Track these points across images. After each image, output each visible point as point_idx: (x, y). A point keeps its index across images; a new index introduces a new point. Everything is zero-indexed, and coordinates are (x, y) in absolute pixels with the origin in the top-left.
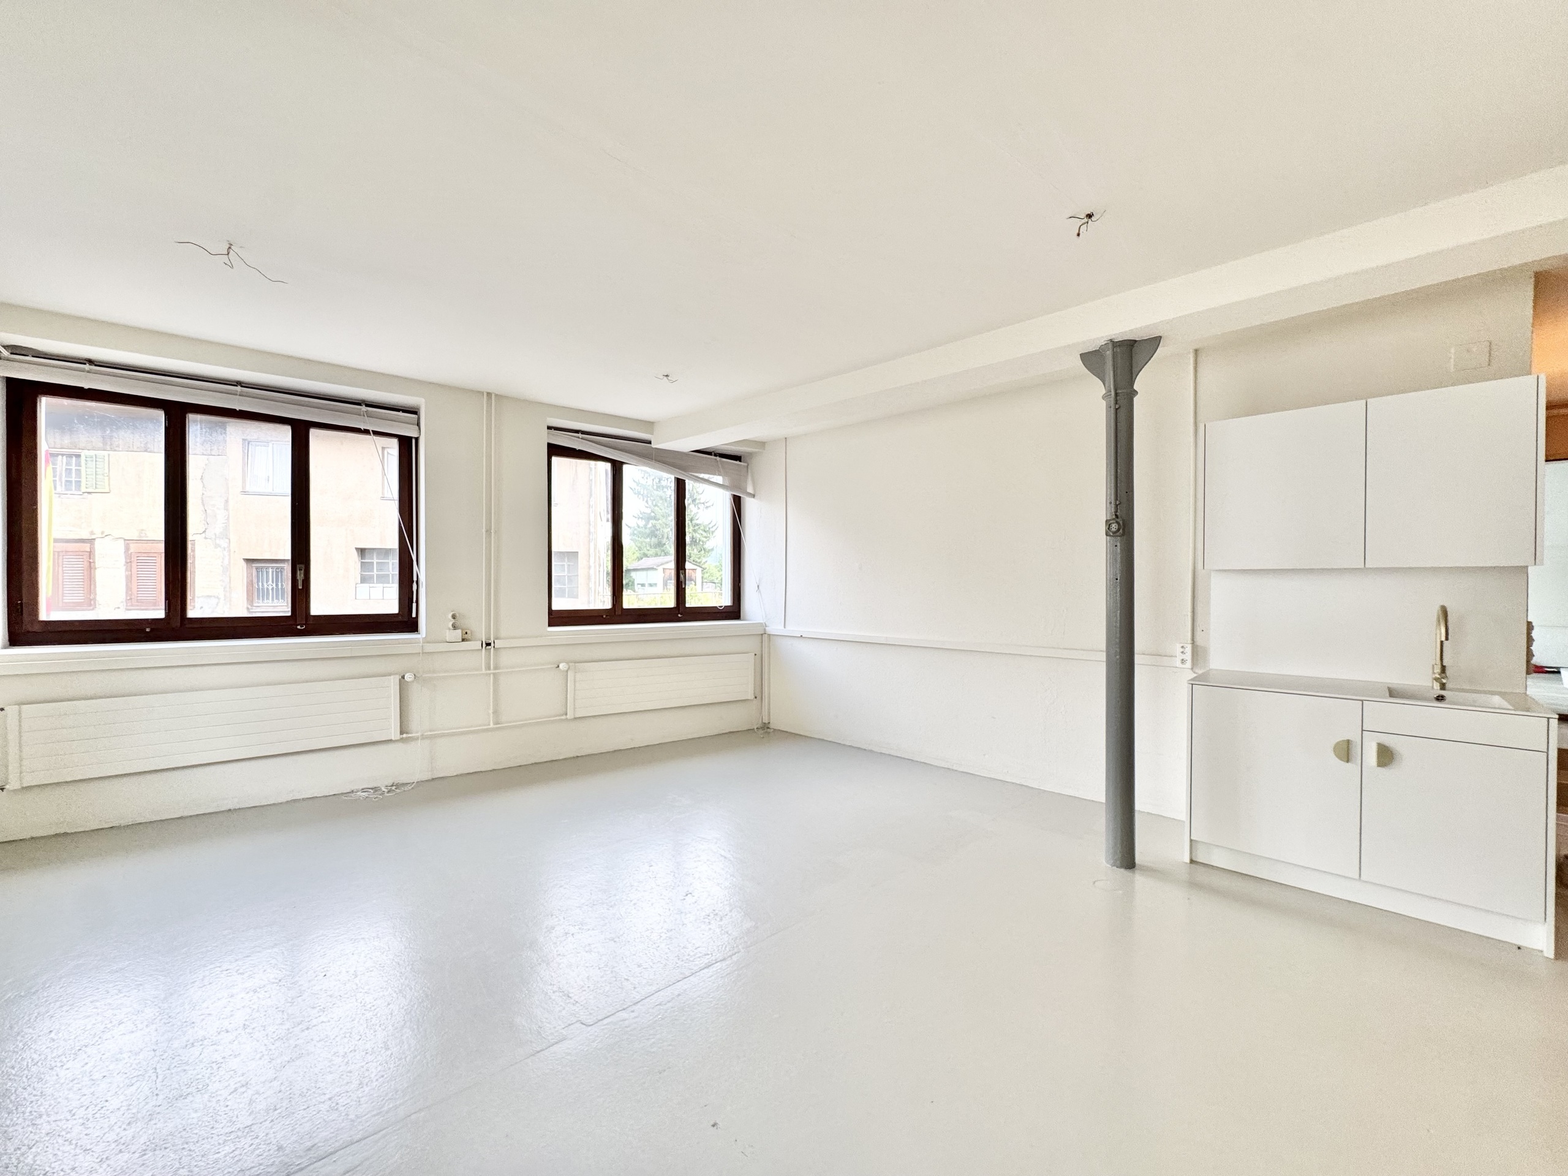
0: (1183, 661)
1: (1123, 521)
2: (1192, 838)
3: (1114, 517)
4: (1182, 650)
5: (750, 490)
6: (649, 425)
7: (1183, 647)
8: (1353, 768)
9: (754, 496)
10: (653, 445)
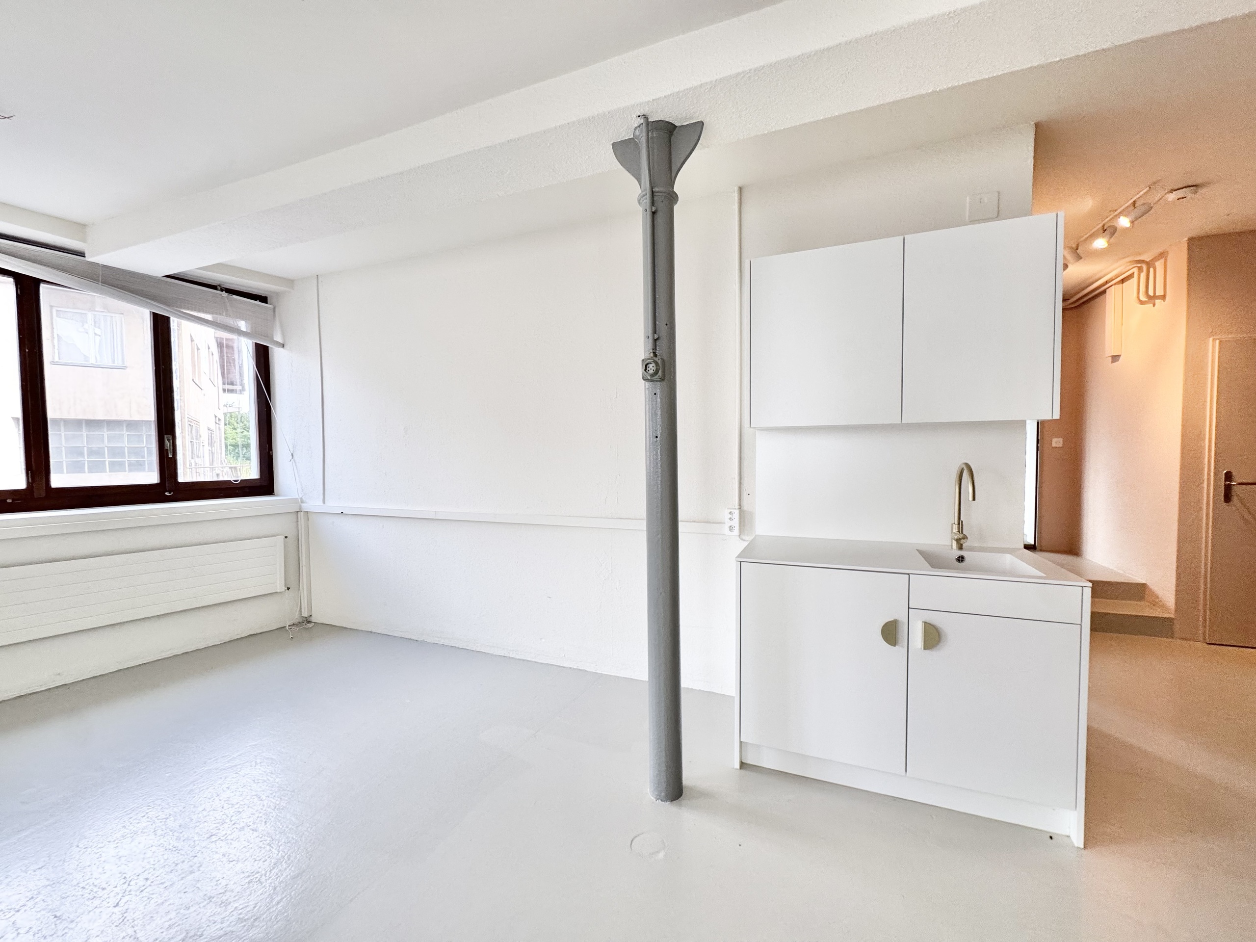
0: (731, 528)
1: (663, 361)
2: (741, 740)
3: (652, 355)
4: (730, 516)
5: (278, 338)
6: (80, 228)
7: (730, 513)
8: (899, 651)
9: (283, 346)
10: (89, 258)
